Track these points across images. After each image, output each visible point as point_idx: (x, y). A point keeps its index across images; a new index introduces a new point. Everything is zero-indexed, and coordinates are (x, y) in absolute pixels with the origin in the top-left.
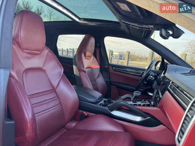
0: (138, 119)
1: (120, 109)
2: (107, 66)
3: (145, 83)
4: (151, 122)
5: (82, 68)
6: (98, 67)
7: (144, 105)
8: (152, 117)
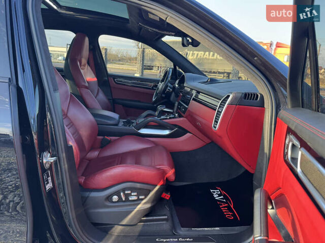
0: (167, 132)
1: (147, 126)
2: (106, 78)
3: (164, 96)
4: (179, 132)
5: (83, 84)
6: (95, 79)
7: (170, 118)
8: (180, 127)
